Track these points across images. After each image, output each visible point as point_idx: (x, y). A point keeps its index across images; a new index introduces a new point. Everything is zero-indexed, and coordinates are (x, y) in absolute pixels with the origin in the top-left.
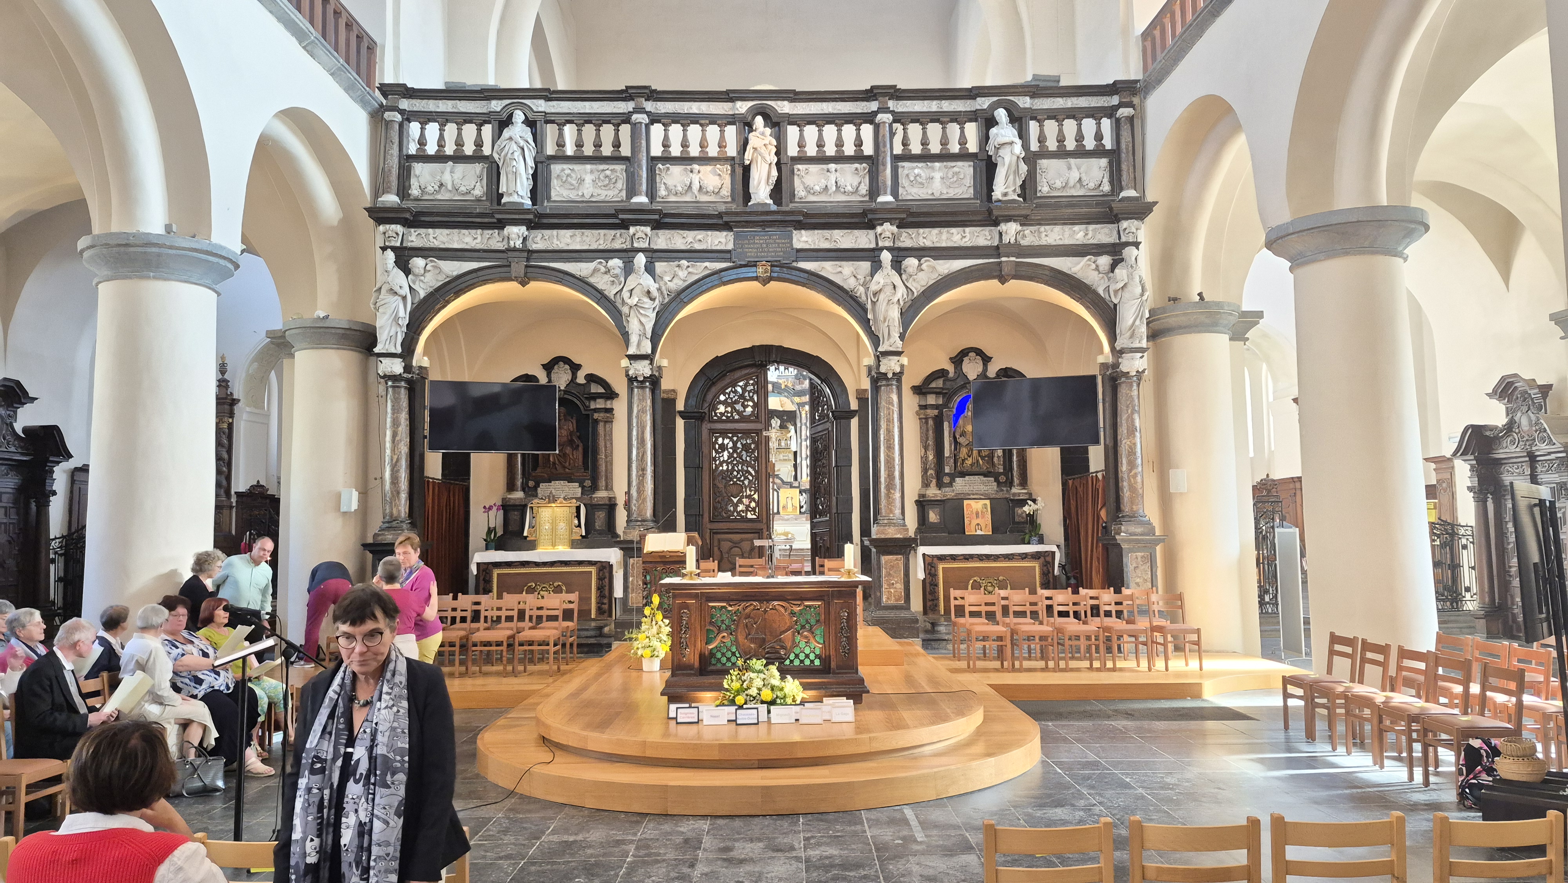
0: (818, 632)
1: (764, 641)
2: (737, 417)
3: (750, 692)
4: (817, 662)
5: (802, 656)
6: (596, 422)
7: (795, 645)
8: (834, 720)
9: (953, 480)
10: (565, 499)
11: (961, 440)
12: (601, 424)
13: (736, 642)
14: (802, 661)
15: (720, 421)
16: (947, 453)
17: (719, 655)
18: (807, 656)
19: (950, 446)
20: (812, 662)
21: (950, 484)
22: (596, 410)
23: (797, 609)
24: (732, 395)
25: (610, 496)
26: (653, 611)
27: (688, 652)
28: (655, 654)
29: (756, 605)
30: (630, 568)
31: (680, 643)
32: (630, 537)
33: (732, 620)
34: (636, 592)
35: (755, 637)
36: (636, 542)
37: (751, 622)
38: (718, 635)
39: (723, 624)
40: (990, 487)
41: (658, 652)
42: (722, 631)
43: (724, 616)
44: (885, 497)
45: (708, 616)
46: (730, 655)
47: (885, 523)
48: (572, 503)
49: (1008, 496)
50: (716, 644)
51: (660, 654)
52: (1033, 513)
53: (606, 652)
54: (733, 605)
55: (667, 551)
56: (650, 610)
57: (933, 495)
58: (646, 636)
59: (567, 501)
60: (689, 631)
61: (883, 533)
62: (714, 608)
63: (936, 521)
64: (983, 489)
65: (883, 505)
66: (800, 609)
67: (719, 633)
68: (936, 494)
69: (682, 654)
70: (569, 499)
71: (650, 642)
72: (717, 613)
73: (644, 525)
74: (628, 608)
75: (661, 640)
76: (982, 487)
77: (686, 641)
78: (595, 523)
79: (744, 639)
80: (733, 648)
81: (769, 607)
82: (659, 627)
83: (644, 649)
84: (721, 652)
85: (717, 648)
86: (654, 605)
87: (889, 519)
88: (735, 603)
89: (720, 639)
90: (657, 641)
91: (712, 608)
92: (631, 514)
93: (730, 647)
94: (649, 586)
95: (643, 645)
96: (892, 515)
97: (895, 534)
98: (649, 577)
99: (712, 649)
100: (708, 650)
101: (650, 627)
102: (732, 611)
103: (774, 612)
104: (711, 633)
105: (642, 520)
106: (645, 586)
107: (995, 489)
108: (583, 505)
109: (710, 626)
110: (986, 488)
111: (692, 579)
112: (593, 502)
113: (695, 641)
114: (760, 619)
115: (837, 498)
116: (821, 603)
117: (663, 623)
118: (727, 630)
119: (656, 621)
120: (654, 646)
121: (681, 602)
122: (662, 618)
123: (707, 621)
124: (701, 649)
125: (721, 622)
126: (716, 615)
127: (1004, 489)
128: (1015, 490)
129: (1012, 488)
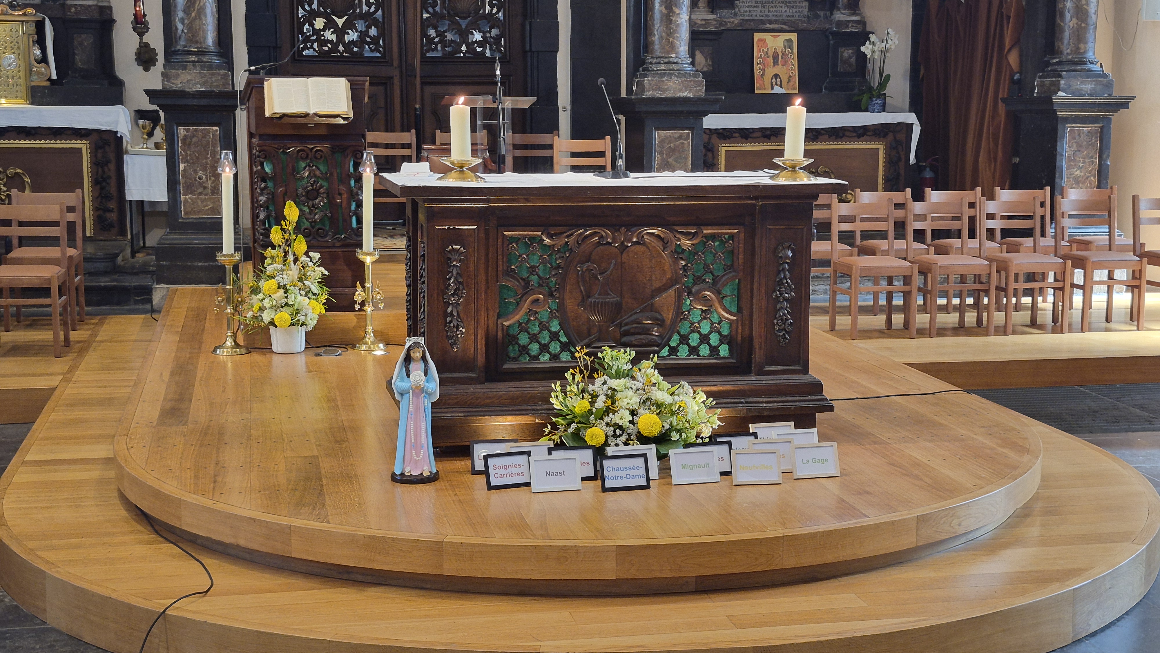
0: (727, 290)
1: (618, 308)
3: (616, 418)
4: (724, 351)
5: (694, 339)
7: (680, 315)
8: (799, 474)
10: (12, 6)
13: (560, 313)
14: (694, 350)
17: (524, 339)
18: (704, 339)
20: (714, 350)
21: (731, 4)
23: (686, 243)
25: (100, 4)
26: (286, 236)
27: (463, 333)
28: (298, 320)
29: (604, 234)
30: (180, 145)
31: (446, 315)
32: (177, 85)
33: (552, 267)
34: (195, 191)
35: (601, 301)
36: (193, 95)
37: (592, 270)
38: (524, 298)
39: (534, 273)
40: (797, 10)
41: (306, 315)
42: (531, 289)
43: (535, 257)
44: (662, 20)
45: (503, 258)
46: (547, 339)
47: (661, 70)
48: (25, 14)
49: (827, 26)
50: (519, 316)
51: (309, 319)
52: (877, 56)
53: (137, 302)
54: (556, 234)
55: (316, 114)
56: (281, 232)
57: (704, 22)
58: (279, 284)
59: (15, 10)
60: (463, 289)
61: (659, 89)
62: (516, 240)
63: (705, 69)
64: (785, 14)
65: (657, 37)
66: (694, 242)
67: (526, 293)
68: (708, 20)
69: (449, 338)
70: (19, 6)
71: (286, 297)
72: (522, 251)
73: (202, 62)
74: (180, 221)
75: (308, 293)
76: (784, 10)
77: (458, 311)
78: (74, 54)
79: (578, 305)
80: (554, 323)
81: (632, 239)
82: (302, 267)
83: (276, 311)
84: (529, 333)
85: (520, 324)
86: (288, 223)
87: (669, 63)
88: (558, 230)
89: (528, 306)
90: (301, 295)
91: (512, 239)
92: (176, 38)
93: (548, 323)
94: (270, 184)
95: (274, 303)
96: (673, 55)
97: (680, 90)
98: (271, 166)
99: (509, 326)
100: (503, 330)
101: (284, 265)
102: (554, 245)
103: (642, 248)
104: (510, 293)
105: (198, 51)
106: (263, 185)
107: (806, 14)
108: (47, 19)
109: (508, 278)
110: (790, 12)
111: (464, 179)
112: (69, 13)
113: (477, 311)
114: (613, 264)
115: (530, 23)
116: (736, 231)
117: (309, 259)
118: (542, 286)
119: (294, 255)
120: (296, 305)
121: (446, 227)
122: (306, 249)
123: (500, 268)
124: (488, 327)
125: (530, 270)
126: (520, 256)
127: (821, 14)
128: (840, 16)
129: (835, 12)
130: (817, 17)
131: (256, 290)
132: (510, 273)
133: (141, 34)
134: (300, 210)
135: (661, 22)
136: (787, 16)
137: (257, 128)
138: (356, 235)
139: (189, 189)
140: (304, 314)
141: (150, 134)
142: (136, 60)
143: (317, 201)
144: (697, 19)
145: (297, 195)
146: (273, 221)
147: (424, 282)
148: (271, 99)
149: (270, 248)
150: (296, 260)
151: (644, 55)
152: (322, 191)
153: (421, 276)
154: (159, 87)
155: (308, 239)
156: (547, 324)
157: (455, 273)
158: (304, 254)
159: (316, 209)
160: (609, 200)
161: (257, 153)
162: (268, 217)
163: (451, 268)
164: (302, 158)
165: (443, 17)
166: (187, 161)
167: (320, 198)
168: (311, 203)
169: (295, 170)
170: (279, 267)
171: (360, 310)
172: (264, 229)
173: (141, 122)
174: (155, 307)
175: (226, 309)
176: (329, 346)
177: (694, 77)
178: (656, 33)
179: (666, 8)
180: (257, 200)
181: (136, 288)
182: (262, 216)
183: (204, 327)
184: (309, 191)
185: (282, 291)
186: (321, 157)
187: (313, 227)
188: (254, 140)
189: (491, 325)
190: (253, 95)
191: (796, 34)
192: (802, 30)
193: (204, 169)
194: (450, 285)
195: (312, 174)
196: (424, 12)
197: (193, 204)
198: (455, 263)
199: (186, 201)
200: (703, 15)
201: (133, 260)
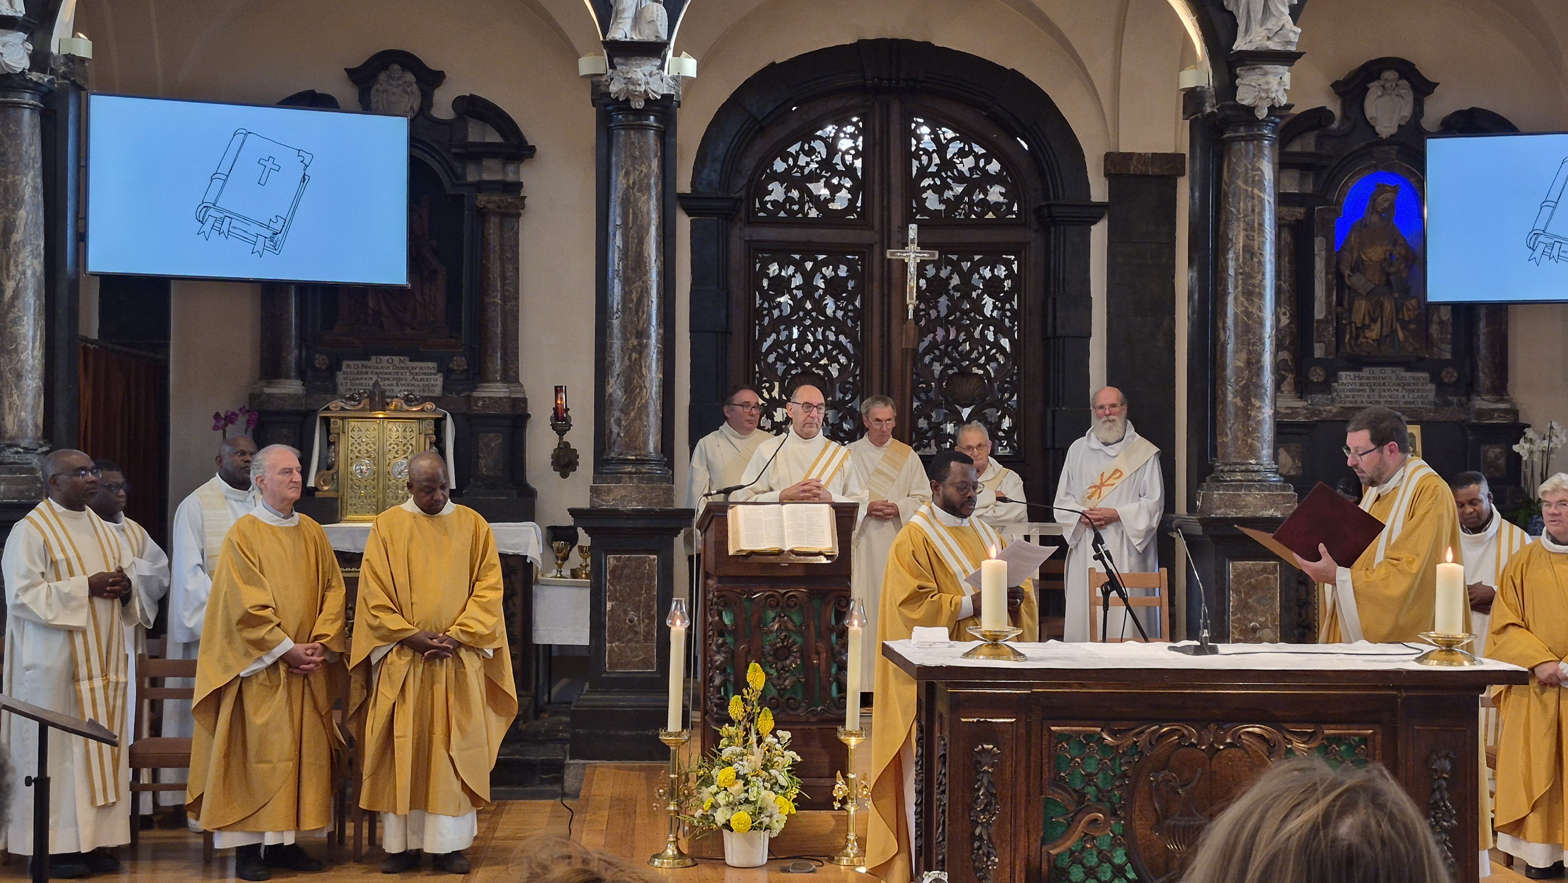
2: (813, 213)
6: (482, 214)
9: (1331, 377)
10: (408, 400)
11: (1356, 281)
12: (494, 221)
13: (1127, 839)
15: (772, 220)
16: (1319, 313)
17: (1077, 874)
19: (1328, 296)
21: (1326, 387)
22: (481, 186)
24: (803, 160)
25: (513, 396)
26: (749, 709)
27: (995, 864)
28: (761, 823)
29: (1186, 732)
30: (608, 578)
31: (973, 838)
32: (609, 502)
33: (1115, 775)
34: (623, 637)
35: (1182, 823)
36: (627, 515)
37: (1170, 781)
38: (1079, 817)
39: (1092, 783)
40: (1419, 394)
41: (771, 816)
42: (1088, 805)
43: (1093, 761)
44: (1236, 415)
45: (1049, 763)
46: (1109, 875)
47: (1236, 481)
48: (422, 410)
49: (1463, 417)
50: (1072, 842)
51: (774, 821)
52: (1536, 458)
53: (543, 782)
54: (1120, 731)
55: (792, 551)
56: (742, 704)
57: (1289, 411)
58: (737, 773)
59: (410, 406)
60: (997, 803)
61: (1235, 506)
62: (1068, 737)
63: (1293, 473)
64: (1403, 400)
65: (1230, 436)
66: (1311, 745)
67: (1080, 811)
68: (1296, 408)
69: (977, 870)
70: (417, 400)
71: (747, 791)
72: (1075, 752)
73: (641, 473)
74: (604, 676)
75: (775, 784)
76: (1401, 395)
77: (989, 834)
78: (478, 458)
79: (1151, 829)
80: (1118, 853)
81: (1225, 739)
82: (768, 750)
83: (733, 809)
84: (1084, 866)
85: (1072, 853)
86: (751, 691)
87: (1247, 471)
88: (1123, 725)
89: (1083, 828)
90: (766, 788)
91: (1062, 737)
92: (609, 443)
93: (1110, 852)
94: (729, 640)
95: (731, 799)
96: (1253, 461)
97: (1264, 508)
98: (731, 616)
99: (1058, 855)
100: (1049, 860)
101: (745, 748)
102: (1118, 746)
103: (1240, 753)
104: (1058, 810)
105: (636, 460)
106: (720, 641)
107: (1432, 399)
108: (448, 415)
109: (1055, 789)
110: (1409, 397)
111: (998, 656)
112: (475, 408)
113: (1015, 835)
114: (1198, 775)
115: (1054, 412)
116: (1371, 731)
117: (776, 740)
118: (1102, 801)
119: (758, 733)
120: (759, 803)
121: (975, 720)
122: (773, 726)
123: (1046, 775)
124: (1029, 856)
125: (1086, 779)
126: (1072, 759)
127: (1455, 400)
128: (1482, 403)
129: (1474, 397)
130: (1449, 404)
131: (707, 781)
132: (1058, 783)
133: (561, 433)
134: (767, 674)
135: (1235, 419)
136: (1405, 403)
137: (716, 568)
138: (838, 708)
139: (617, 635)
140: (768, 814)
141: (565, 558)
142: (552, 463)
143: (788, 662)
144: (1280, 407)
145: (763, 654)
146: (730, 688)
147: (944, 792)
148: (737, 532)
149: (727, 725)
150: (760, 741)
151: (1212, 460)
152: (795, 649)
153: (940, 784)
154: (587, 506)
155: (774, 712)
156: (1109, 854)
157: (985, 781)
158: (770, 733)
159: (786, 672)
160: (1193, 687)
161: (715, 600)
162: (724, 684)
163: (981, 775)
164: (771, 606)
165: (938, 405)
166: (616, 599)
167: (792, 658)
168: (780, 665)
169: (761, 621)
170: (738, 750)
171: (839, 809)
172: (719, 699)
173: (555, 544)
174: (567, 790)
175: (668, 805)
176: (800, 857)
177: (1281, 490)
178: (1229, 433)
179: (1242, 400)
180: (711, 660)
181: (542, 763)
182: (717, 681)
183: (634, 824)
184: (777, 649)
185: (741, 782)
186: (796, 604)
187: (782, 696)
188: (710, 582)
189: (1032, 854)
190: (713, 525)
191: (1419, 426)
192: (1427, 422)
193: (637, 610)
194: (978, 797)
195: (782, 627)
196: (915, 399)
197: (620, 654)
198: (986, 768)
199: (611, 649)
200: (1289, 402)
201: (537, 723)
